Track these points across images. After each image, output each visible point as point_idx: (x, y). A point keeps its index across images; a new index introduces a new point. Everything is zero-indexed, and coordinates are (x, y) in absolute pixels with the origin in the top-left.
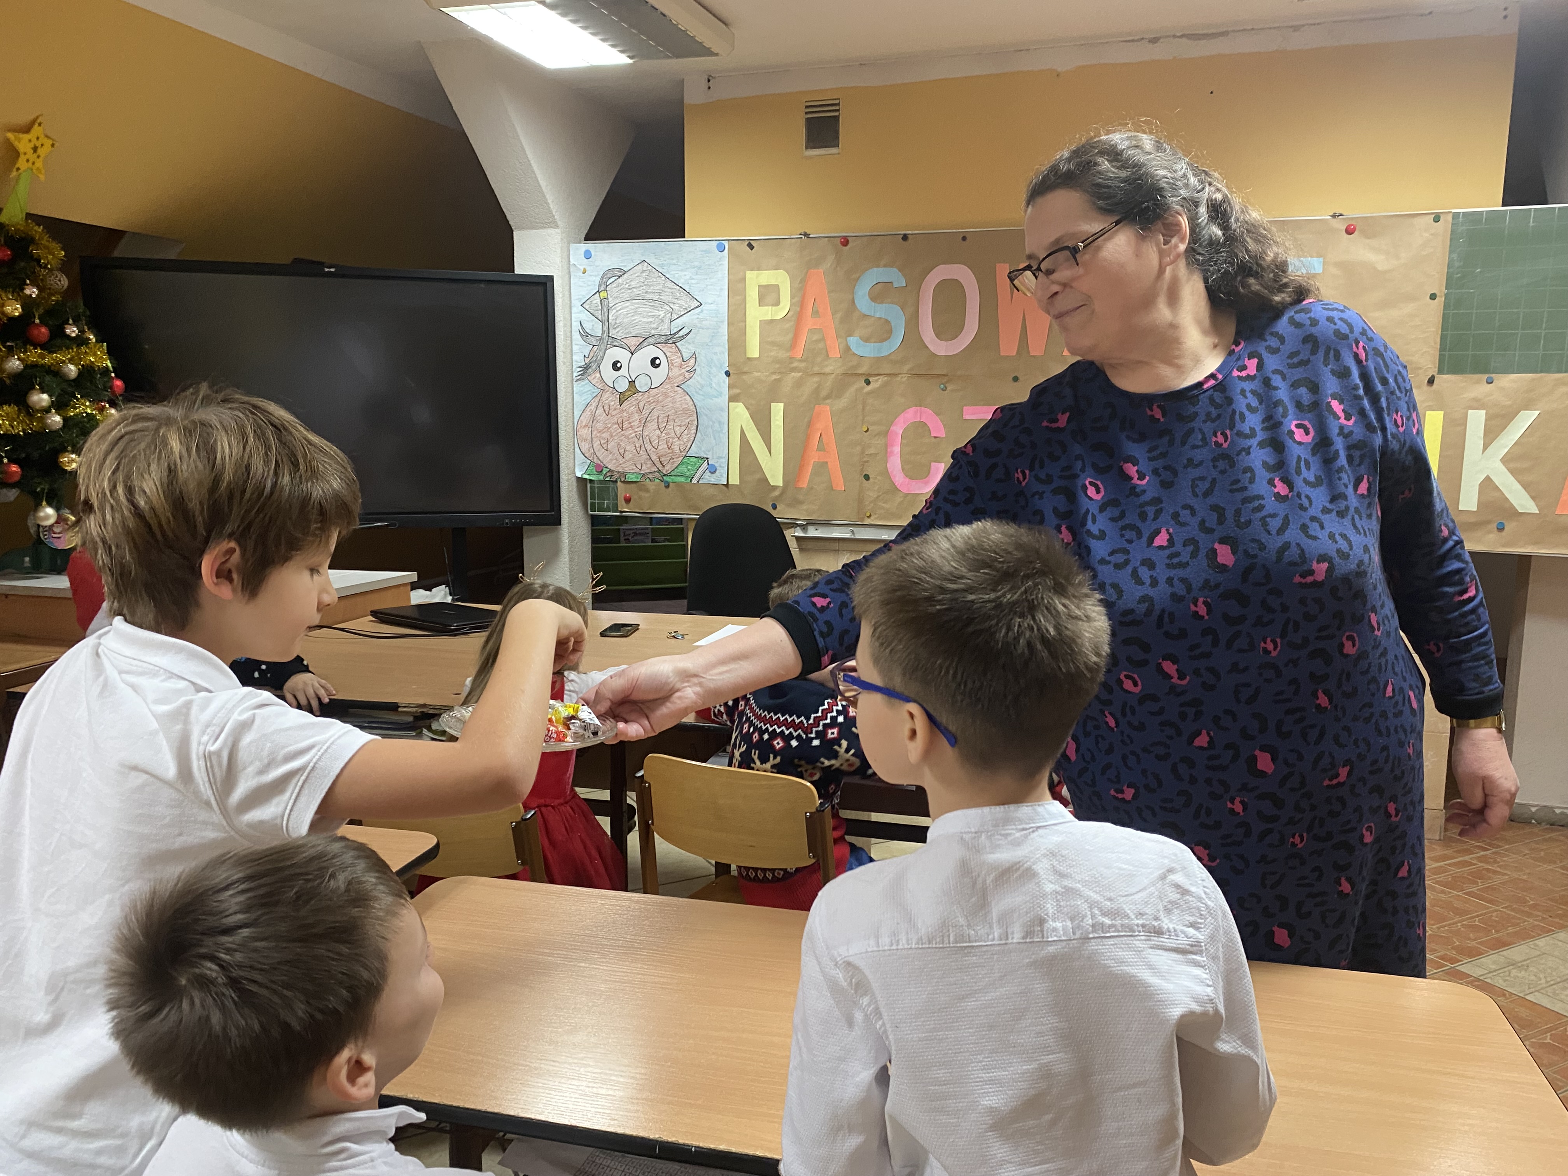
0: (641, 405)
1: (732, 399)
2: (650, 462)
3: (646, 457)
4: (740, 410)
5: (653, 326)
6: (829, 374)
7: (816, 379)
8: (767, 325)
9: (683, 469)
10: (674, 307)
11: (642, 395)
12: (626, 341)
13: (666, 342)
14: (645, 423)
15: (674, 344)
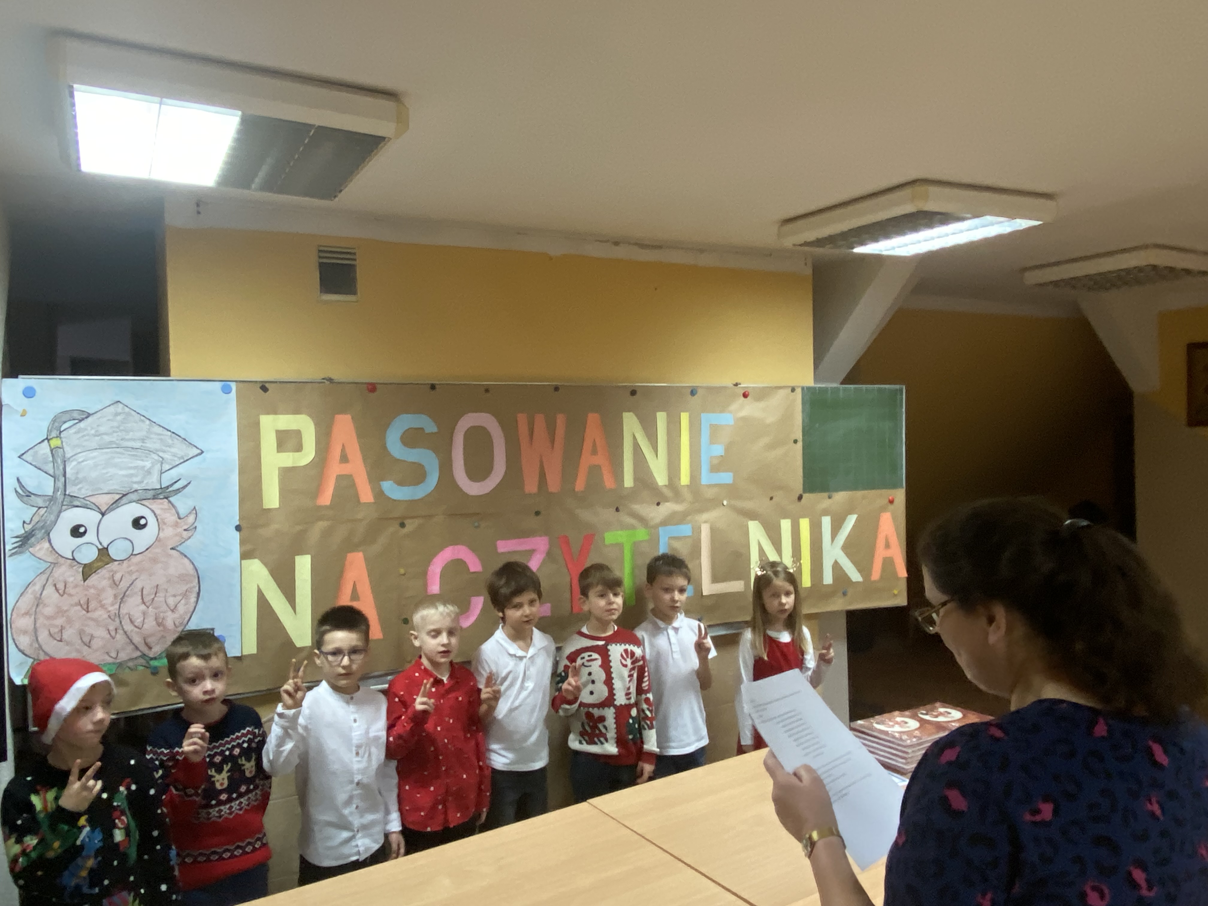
0: (117, 577)
1: (245, 555)
2: (131, 646)
3: (125, 640)
4: (255, 567)
5: (136, 479)
6: (361, 520)
7: (346, 527)
8: (287, 473)
10: (165, 456)
11: (119, 564)
12: (92, 499)
13: (155, 498)
14: (123, 598)
15: (166, 500)
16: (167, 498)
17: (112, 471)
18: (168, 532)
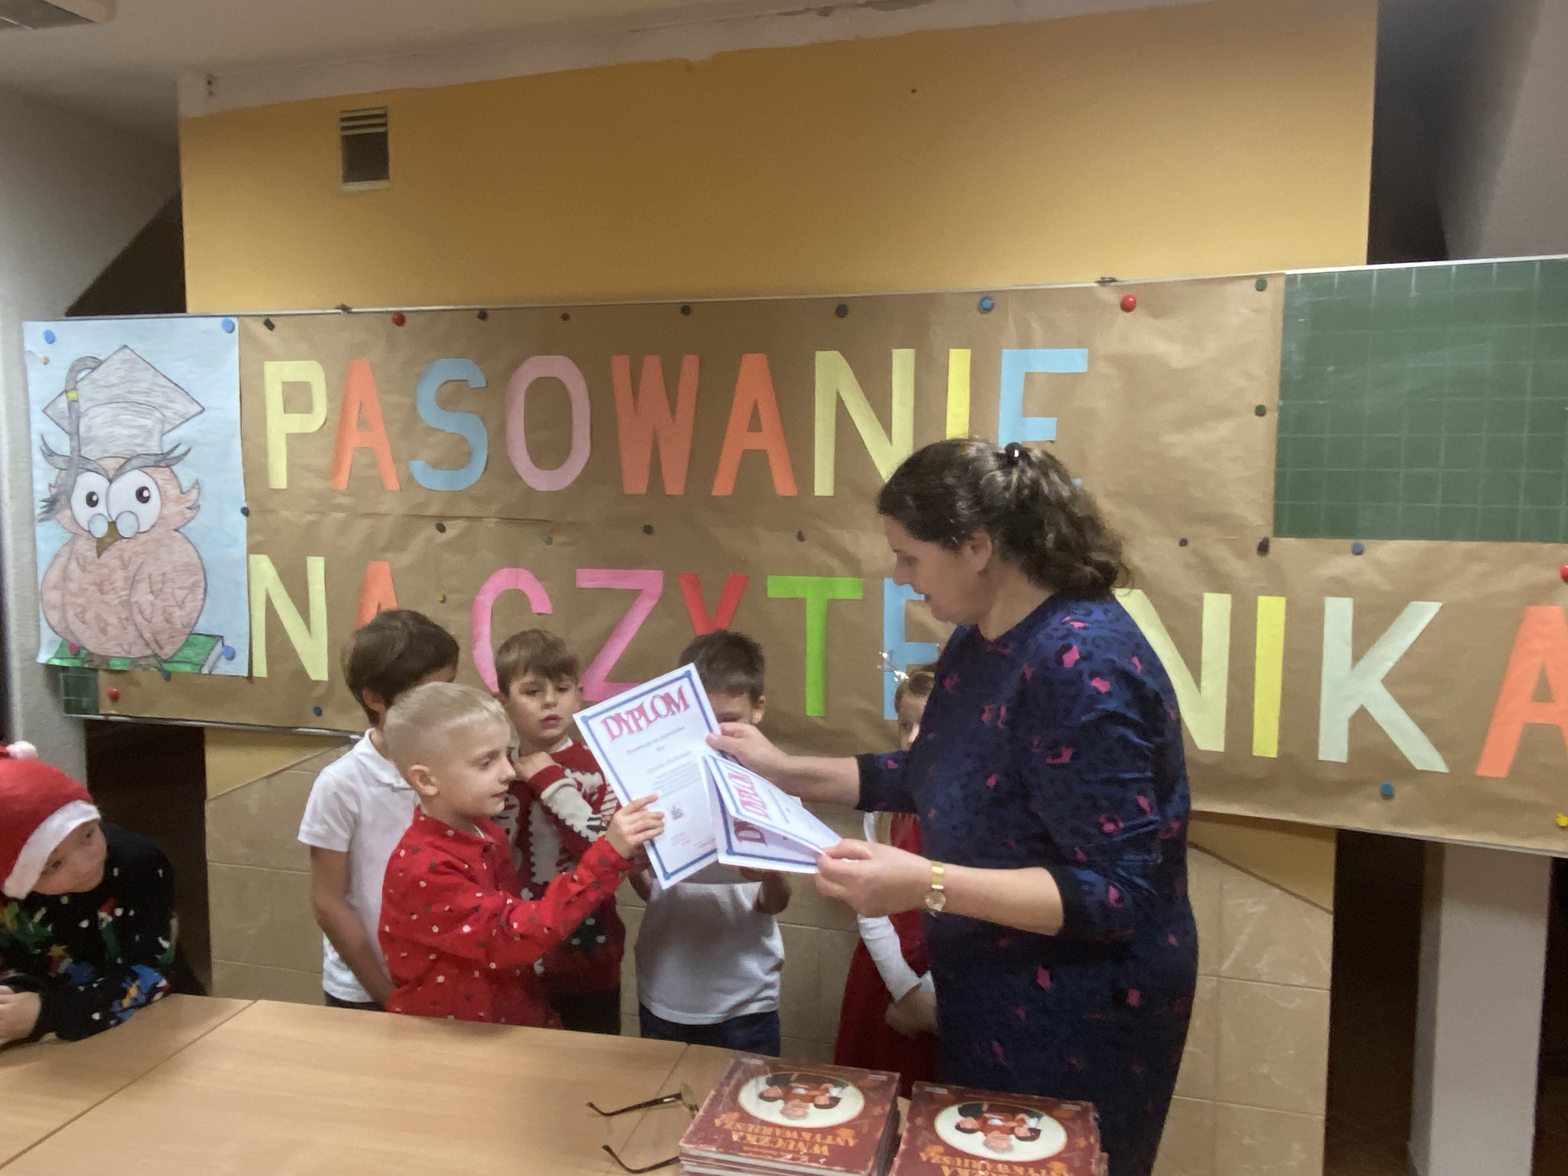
0: (126, 556)
1: (254, 549)
2: (140, 642)
3: (136, 634)
4: (263, 565)
5: (139, 441)
6: (385, 515)
7: (366, 523)
8: (294, 440)
9: (189, 653)
10: (168, 413)
11: (128, 542)
12: (101, 462)
13: (157, 465)
14: (132, 583)
15: (167, 469)
16: (168, 466)
17: (118, 430)
18: (172, 509)
